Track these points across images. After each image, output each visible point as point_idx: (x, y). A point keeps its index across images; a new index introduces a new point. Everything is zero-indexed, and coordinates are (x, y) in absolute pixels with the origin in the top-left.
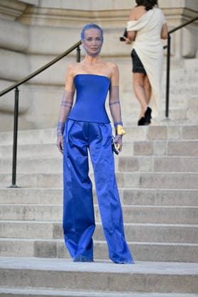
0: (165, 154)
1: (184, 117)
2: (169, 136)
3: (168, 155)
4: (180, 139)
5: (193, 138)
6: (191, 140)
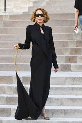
0: (2, 27)
1: (12, 11)
2: (4, 19)
3: (3, 27)
4: (8, 20)
5: (14, 20)
6: (13, 21)
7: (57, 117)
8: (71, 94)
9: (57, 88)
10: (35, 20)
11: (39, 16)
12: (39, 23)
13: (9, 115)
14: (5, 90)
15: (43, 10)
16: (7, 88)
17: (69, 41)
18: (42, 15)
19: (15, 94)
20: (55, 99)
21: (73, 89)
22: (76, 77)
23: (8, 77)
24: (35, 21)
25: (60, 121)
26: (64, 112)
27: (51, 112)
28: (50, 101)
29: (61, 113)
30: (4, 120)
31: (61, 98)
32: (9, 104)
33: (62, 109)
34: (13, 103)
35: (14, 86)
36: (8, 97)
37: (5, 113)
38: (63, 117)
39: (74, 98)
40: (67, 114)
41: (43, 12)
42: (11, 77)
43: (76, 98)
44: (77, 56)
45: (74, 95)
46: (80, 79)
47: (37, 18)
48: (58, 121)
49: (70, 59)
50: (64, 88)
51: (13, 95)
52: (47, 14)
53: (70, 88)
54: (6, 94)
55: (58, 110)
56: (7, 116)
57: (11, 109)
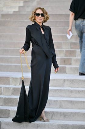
7: (57, 120)
8: (69, 97)
9: (55, 90)
10: (34, 19)
11: (39, 15)
12: (39, 22)
13: (8, 117)
14: (2, 91)
15: (43, 10)
16: (4, 89)
17: (64, 43)
18: (42, 15)
19: (12, 95)
20: (54, 101)
21: (71, 91)
22: (74, 80)
23: (5, 77)
24: (35, 21)
25: (60, 123)
26: (64, 115)
27: (50, 114)
28: (49, 104)
29: (61, 115)
30: (3, 121)
31: (60, 100)
32: (7, 106)
33: (61, 112)
34: (11, 104)
35: (12, 87)
36: (6, 98)
37: (4, 114)
38: (62, 120)
39: (73, 101)
40: (66, 117)
41: (43, 11)
42: (8, 77)
43: (75, 101)
44: (72, 58)
45: (72, 97)
46: (78, 82)
47: (37, 17)
48: (58, 124)
49: (64, 61)
50: (63, 90)
51: (11, 96)
52: (47, 13)
53: (68, 90)
54: (4, 95)
55: (57, 113)
56: (6, 118)
57: (9, 110)
